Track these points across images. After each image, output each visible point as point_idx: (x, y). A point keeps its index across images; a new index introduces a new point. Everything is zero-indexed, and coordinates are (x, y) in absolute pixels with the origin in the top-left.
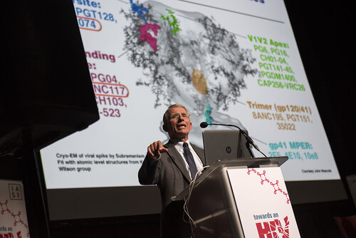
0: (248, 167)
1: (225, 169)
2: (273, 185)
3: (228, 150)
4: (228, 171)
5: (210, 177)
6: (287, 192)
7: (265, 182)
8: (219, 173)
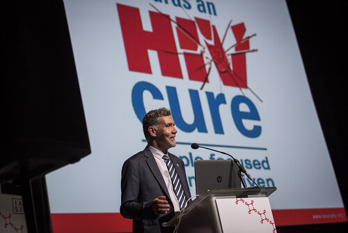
0: (237, 197)
1: (214, 198)
2: (260, 214)
3: (219, 179)
4: (217, 200)
5: (200, 205)
6: (273, 222)
7: (253, 212)
8: (208, 202)
